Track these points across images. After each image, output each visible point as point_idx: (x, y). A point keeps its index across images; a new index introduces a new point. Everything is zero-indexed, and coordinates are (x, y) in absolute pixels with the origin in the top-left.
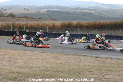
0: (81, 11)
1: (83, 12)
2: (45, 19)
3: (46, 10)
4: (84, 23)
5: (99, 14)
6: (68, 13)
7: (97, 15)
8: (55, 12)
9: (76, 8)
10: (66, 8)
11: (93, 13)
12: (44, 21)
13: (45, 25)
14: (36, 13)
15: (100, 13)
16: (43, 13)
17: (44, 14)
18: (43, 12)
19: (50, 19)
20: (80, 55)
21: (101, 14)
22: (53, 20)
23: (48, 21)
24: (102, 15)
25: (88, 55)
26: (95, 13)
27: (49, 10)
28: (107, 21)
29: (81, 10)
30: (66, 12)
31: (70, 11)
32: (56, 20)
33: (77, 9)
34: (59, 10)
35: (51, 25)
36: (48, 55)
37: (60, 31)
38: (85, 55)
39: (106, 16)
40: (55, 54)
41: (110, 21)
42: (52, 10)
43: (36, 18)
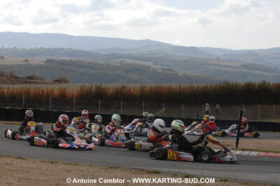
0: (124, 61)
1: (128, 65)
2: (41, 79)
3: (44, 58)
4: (134, 91)
5: (164, 70)
6: (94, 66)
7: (160, 70)
8: (63, 62)
9: (113, 55)
10: (89, 54)
11: (149, 67)
12: (39, 83)
13: (43, 92)
14: (20, 65)
15: (166, 67)
16: (36, 65)
17: (39, 67)
18: (37, 63)
19: (53, 80)
20: (143, 170)
21: (169, 70)
22: (59, 81)
23: (50, 83)
24: (171, 70)
26: (156, 67)
27: (49, 58)
29: (122, 60)
30: (89, 63)
31: (98, 62)
32: (66, 82)
33: (113, 56)
34: (75, 59)
35: (56, 92)
36: (69, 171)
38: (158, 170)
39: (180, 74)
41: (192, 85)
42: (56, 59)
43: (19, 76)
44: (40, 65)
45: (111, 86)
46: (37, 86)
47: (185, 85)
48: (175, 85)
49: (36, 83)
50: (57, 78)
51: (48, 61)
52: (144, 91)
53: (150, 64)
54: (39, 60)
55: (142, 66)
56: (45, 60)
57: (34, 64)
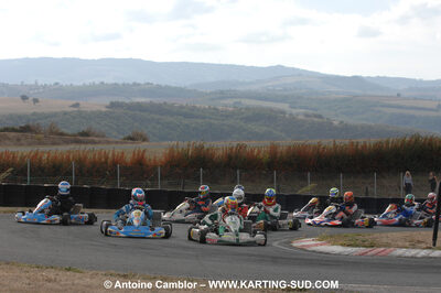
0: (240, 103)
1: (247, 109)
2: (103, 136)
3: (107, 101)
5: (307, 115)
6: (190, 113)
7: (301, 117)
8: (139, 107)
9: (222, 92)
10: (180, 91)
11: (283, 112)
12: (99, 143)
13: (107, 158)
14: (65, 113)
15: (310, 112)
16: (93, 112)
17: (98, 115)
18: (95, 109)
19: (122, 137)
21: (316, 116)
22: (132, 139)
23: (117, 143)
24: (320, 117)
26: (294, 111)
27: (115, 99)
29: (238, 100)
30: (181, 107)
31: (198, 105)
32: (145, 140)
33: (222, 94)
34: (156, 100)
35: (129, 158)
39: (336, 123)
41: (355, 140)
42: (127, 101)
43: (65, 131)
44: (101, 112)
45: (220, 146)
46: (97, 147)
47: (343, 141)
48: (327, 142)
49: (94, 142)
50: (130, 133)
51: (113, 105)
52: (276, 153)
53: (285, 107)
54: (99, 104)
55: (271, 110)
56: (108, 103)
57: (89, 110)
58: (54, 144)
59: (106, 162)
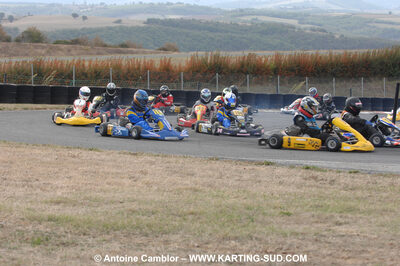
0: (256, 20)
1: (263, 24)
2: (140, 48)
3: (144, 17)
4: (266, 60)
5: (314, 30)
6: (214, 28)
7: (308, 31)
8: (171, 22)
9: (241, 10)
10: (207, 10)
11: (293, 27)
12: (137, 53)
14: (110, 28)
15: (316, 27)
16: (133, 27)
17: (138, 30)
18: (135, 24)
19: (157, 47)
20: (252, 161)
21: (321, 30)
22: (165, 50)
23: (151, 53)
24: (324, 31)
25: (280, 161)
26: (303, 26)
27: (151, 16)
28: (341, 52)
29: (255, 17)
30: (207, 22)
31: (221, 21)
32: (176, 50)
34: (186, 17)
35: (157, 65)
36: (152, 163)
37: (189, 84)
38: (271, 160)
39: (337, 36)
40: (173, 159)
41: (348, 51)
42: (162, 18)
43: (108, 43)
44: (139, 27)
45: (234, 56)
46: (130, 56)
47: (338, 52)
48: (324, 53)
49: (132, 53)
50: (164, 45)
51: (149, 21)
52: (280, 61)
53: (294, 22)
55: (283, 25)
56: (145, 20)
57: (130, 25)
58: (98, 54)
59: (139, 68)
